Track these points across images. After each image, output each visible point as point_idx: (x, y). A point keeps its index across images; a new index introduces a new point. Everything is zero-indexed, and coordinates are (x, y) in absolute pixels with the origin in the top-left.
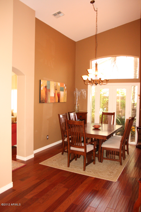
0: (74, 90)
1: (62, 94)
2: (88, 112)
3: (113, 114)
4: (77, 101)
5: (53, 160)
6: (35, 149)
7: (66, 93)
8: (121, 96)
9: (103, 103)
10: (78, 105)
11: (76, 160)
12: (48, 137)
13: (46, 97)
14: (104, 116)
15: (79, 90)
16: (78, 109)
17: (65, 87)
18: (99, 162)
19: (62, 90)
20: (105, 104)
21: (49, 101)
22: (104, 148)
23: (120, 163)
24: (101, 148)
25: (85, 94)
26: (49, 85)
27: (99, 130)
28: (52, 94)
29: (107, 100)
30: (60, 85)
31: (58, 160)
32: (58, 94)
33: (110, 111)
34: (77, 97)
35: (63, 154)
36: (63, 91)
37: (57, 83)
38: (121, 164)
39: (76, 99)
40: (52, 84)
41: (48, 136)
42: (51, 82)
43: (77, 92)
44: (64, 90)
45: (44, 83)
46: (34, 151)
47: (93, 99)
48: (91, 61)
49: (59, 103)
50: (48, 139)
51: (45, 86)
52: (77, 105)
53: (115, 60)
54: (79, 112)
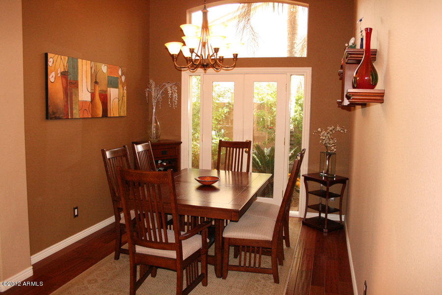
0: (147, 85)
1: (113, 93)
2: (182, 141)
3: (247, 145)
4: (154, 114)
5: (89, 282)
6: (34, 250)
7: (123, 93)
8: (259, 102)
9: (216, 119)
10: (156, 123)
11: (154, 276)
12: (76, 210)
13: (67, 102)
14: (223, 150)
15: (159, 85)
16: (157, 133)
17: (121, 77)
18: (218, 277)
19: (113, 83)
20: (220, 121)
21: (77, 114)
22: (230, 239)
23: (274, 279)
24: (221, 239)
25: (175, 95)
26: (74, 68)
27: (215, 189)
28: (84, 94)
29: (225, 112)
30: (107, 70)
31: (103, 280)
32: (100, 95)
33: (237, 138)
34: (154, 104)
35: (117, 258)
36: (116, 87)
37: (99, 64)
38: (277, 280)
39: (153, 109)
40: (84, 68)
41: (77, 208)
42: (80, 61)
43: (153, 89)
44: (120, 86)
45: (57, 63)
46: (32, 257)
47: (193, 109)
48: (190, 13)
49: (105, 119)
50: (77, 215)
51: (63, 70)
52: (154, 125)
53: (248, 13)
54: (159, 141)
